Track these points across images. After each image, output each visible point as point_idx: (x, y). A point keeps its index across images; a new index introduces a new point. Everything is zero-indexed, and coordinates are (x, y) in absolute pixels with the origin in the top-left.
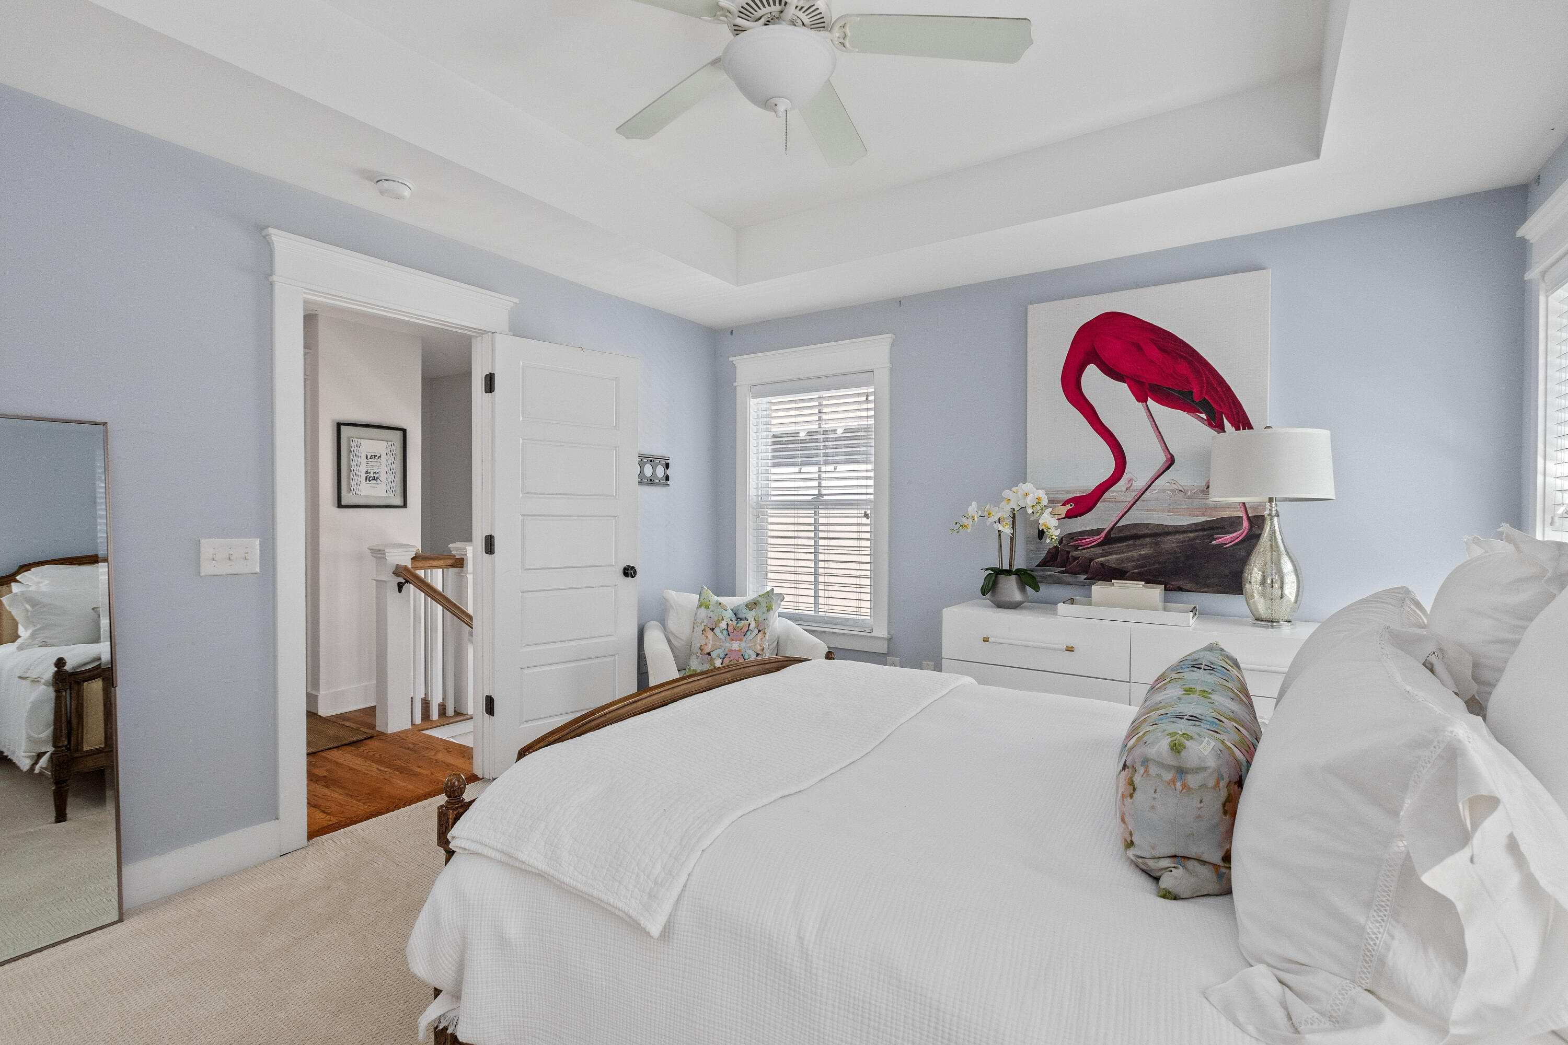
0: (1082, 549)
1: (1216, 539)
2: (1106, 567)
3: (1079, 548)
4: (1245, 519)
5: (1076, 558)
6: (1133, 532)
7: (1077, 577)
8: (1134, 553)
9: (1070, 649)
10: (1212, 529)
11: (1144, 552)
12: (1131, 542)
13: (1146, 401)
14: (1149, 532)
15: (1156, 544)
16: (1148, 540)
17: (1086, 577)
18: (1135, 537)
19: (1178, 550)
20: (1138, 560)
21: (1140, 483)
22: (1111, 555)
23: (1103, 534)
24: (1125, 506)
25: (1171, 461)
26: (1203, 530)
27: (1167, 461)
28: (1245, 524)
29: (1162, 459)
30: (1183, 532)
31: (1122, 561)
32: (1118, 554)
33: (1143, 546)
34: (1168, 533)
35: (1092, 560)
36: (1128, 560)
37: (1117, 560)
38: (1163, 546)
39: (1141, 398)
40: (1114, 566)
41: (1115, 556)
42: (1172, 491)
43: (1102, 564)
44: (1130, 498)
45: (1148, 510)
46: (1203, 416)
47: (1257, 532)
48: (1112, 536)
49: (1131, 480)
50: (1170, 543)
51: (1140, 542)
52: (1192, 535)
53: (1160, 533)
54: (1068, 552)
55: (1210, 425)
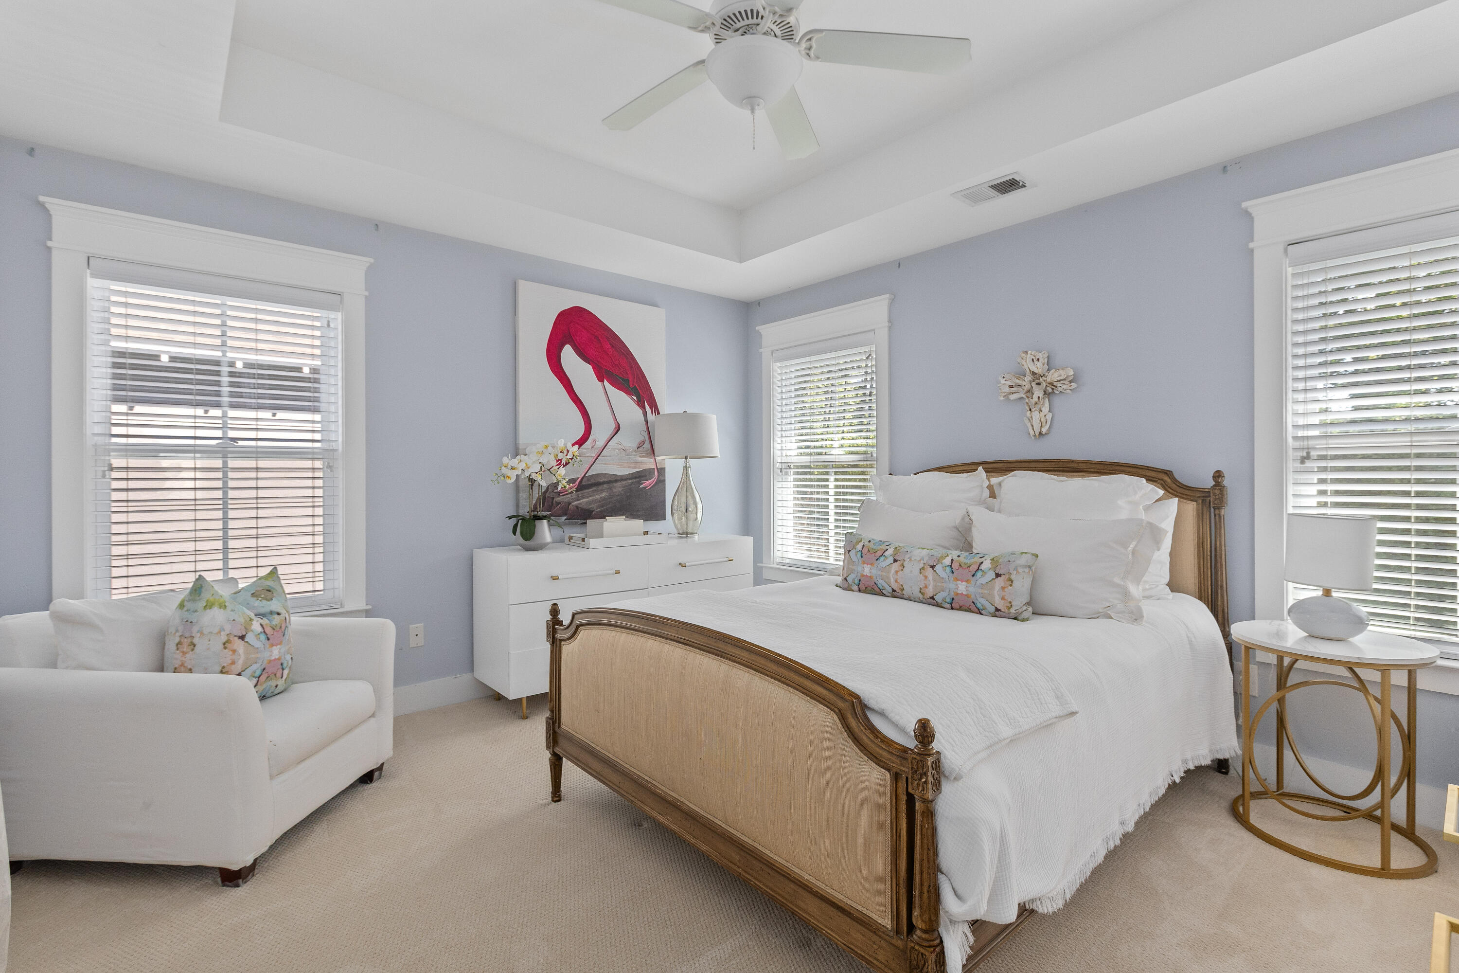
0: (563, 495)
1: (642, 484)
2: (580, 509)
3: (561, 494)
4: (656, 470)
5: (558, 503)
6: (597, 480)
7: (558, 519)
8: (597, 497)
9: (618, 572)
10: (640, 477)
11: (604, 495)
12: (594, 488)
13: (602, 381)
14: (606, 480)
15: (610, 488)
16: (605, 486)
17: (565, 518)
18: (598, 484)
19: (623, 492)
20: (600, 502)
21: (600, 443)
22: (583, 498)
23: (577, 483)
24: (591, 460)
25: (618, 429)
26: (636, 478)
27: (616, 428)
28: (656, 473)
29: (613, 426)
30: (625, 480)
31: (589, 503)
32: (588, 498)
33: (602, 491)
34: (616, 481)
35: (570, 504)
36: (594, 502)
37: (587, 502)
38: (614, 490)
39: (601, 379)
40: (585, 507)
41: (585, 500)
42: (619, 449)
43: (577, 507)
44: (594, 455)
45: (605, 464)
46: (635, 398)
47: (663, 479)
48: (583, 484)
49: (595, 440)
50: (618, 488)
51: (600, 488)
52: (630, 481)
53: (613, 480)
54: (553, 498)
55: (638, 405)
